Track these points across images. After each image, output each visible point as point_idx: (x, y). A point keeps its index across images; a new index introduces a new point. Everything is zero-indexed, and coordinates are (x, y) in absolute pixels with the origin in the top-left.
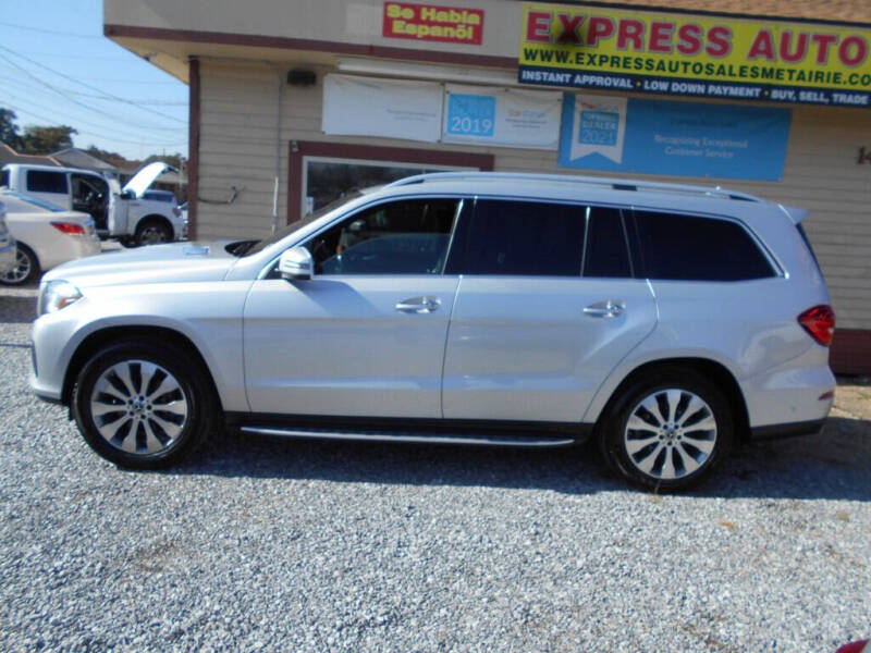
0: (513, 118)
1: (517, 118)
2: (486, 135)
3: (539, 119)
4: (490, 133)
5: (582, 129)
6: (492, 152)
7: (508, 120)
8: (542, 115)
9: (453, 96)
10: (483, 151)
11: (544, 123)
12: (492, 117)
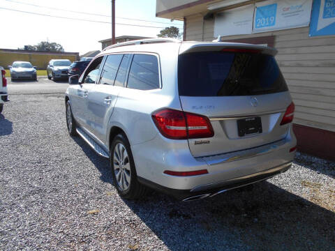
0: (285, 12)
1: (288, 12)
2: (272, 25)
3: (300, 9)
4: (274, 24)
5: (325, 8)
6: (274, 34)
7: (283, 14)
8: (301, 6)
9: (258, 9)
10: (270, 34)
11: (303, 11)
12: (274, 15)
